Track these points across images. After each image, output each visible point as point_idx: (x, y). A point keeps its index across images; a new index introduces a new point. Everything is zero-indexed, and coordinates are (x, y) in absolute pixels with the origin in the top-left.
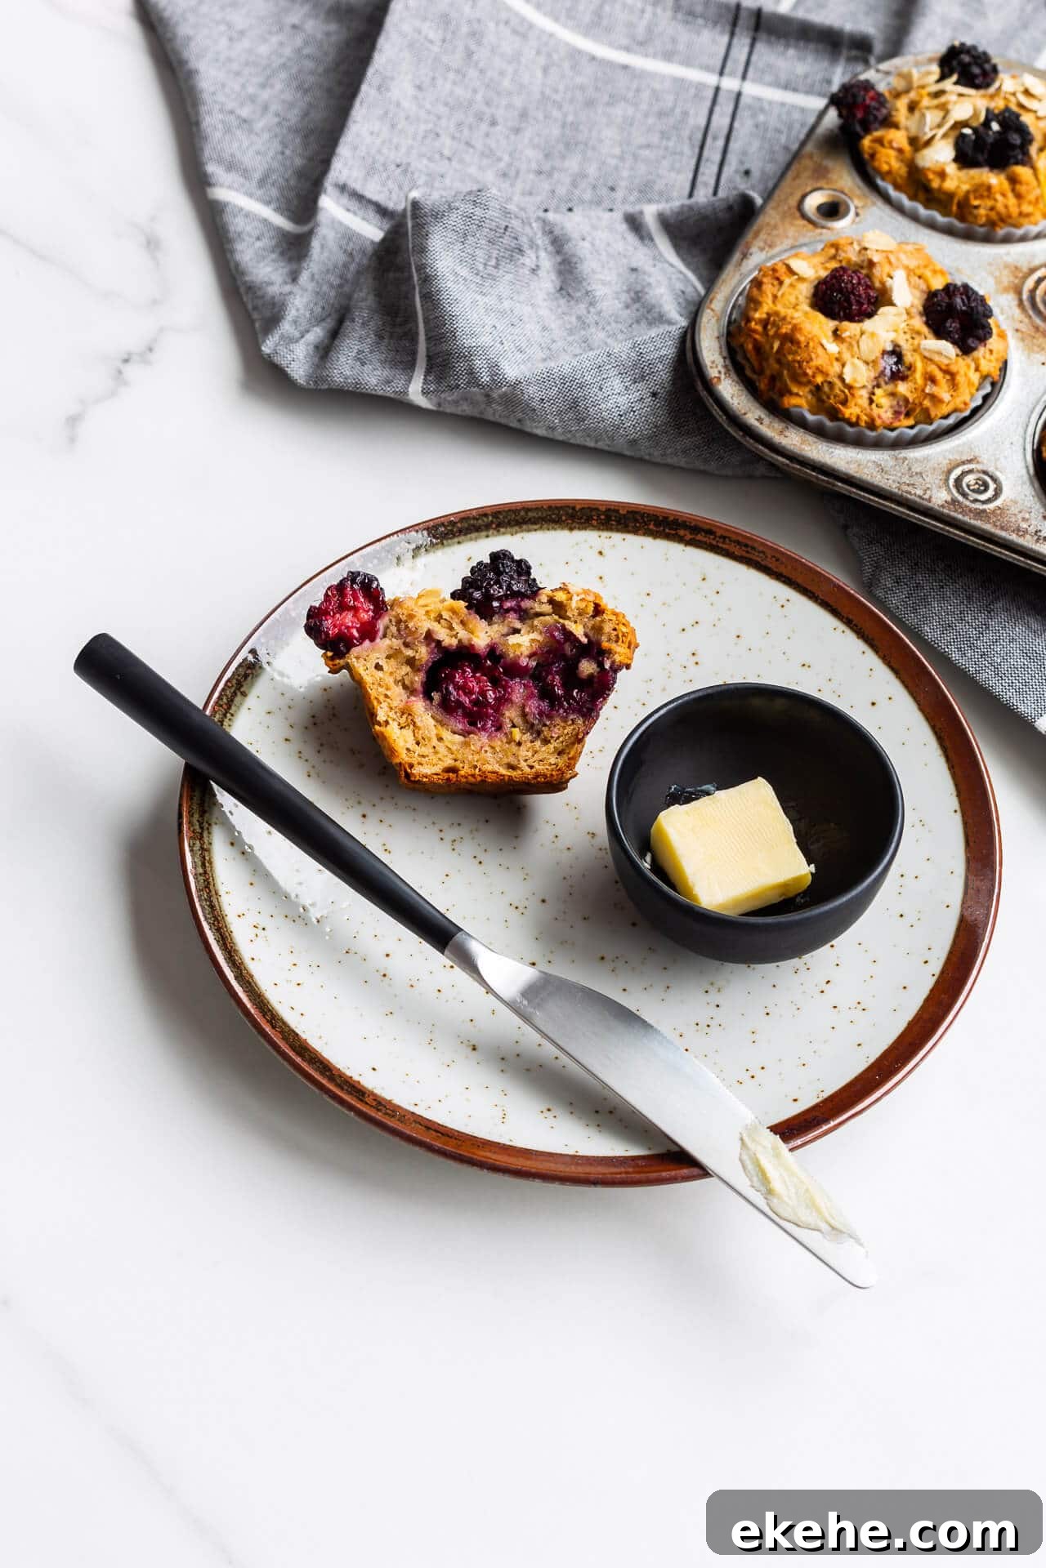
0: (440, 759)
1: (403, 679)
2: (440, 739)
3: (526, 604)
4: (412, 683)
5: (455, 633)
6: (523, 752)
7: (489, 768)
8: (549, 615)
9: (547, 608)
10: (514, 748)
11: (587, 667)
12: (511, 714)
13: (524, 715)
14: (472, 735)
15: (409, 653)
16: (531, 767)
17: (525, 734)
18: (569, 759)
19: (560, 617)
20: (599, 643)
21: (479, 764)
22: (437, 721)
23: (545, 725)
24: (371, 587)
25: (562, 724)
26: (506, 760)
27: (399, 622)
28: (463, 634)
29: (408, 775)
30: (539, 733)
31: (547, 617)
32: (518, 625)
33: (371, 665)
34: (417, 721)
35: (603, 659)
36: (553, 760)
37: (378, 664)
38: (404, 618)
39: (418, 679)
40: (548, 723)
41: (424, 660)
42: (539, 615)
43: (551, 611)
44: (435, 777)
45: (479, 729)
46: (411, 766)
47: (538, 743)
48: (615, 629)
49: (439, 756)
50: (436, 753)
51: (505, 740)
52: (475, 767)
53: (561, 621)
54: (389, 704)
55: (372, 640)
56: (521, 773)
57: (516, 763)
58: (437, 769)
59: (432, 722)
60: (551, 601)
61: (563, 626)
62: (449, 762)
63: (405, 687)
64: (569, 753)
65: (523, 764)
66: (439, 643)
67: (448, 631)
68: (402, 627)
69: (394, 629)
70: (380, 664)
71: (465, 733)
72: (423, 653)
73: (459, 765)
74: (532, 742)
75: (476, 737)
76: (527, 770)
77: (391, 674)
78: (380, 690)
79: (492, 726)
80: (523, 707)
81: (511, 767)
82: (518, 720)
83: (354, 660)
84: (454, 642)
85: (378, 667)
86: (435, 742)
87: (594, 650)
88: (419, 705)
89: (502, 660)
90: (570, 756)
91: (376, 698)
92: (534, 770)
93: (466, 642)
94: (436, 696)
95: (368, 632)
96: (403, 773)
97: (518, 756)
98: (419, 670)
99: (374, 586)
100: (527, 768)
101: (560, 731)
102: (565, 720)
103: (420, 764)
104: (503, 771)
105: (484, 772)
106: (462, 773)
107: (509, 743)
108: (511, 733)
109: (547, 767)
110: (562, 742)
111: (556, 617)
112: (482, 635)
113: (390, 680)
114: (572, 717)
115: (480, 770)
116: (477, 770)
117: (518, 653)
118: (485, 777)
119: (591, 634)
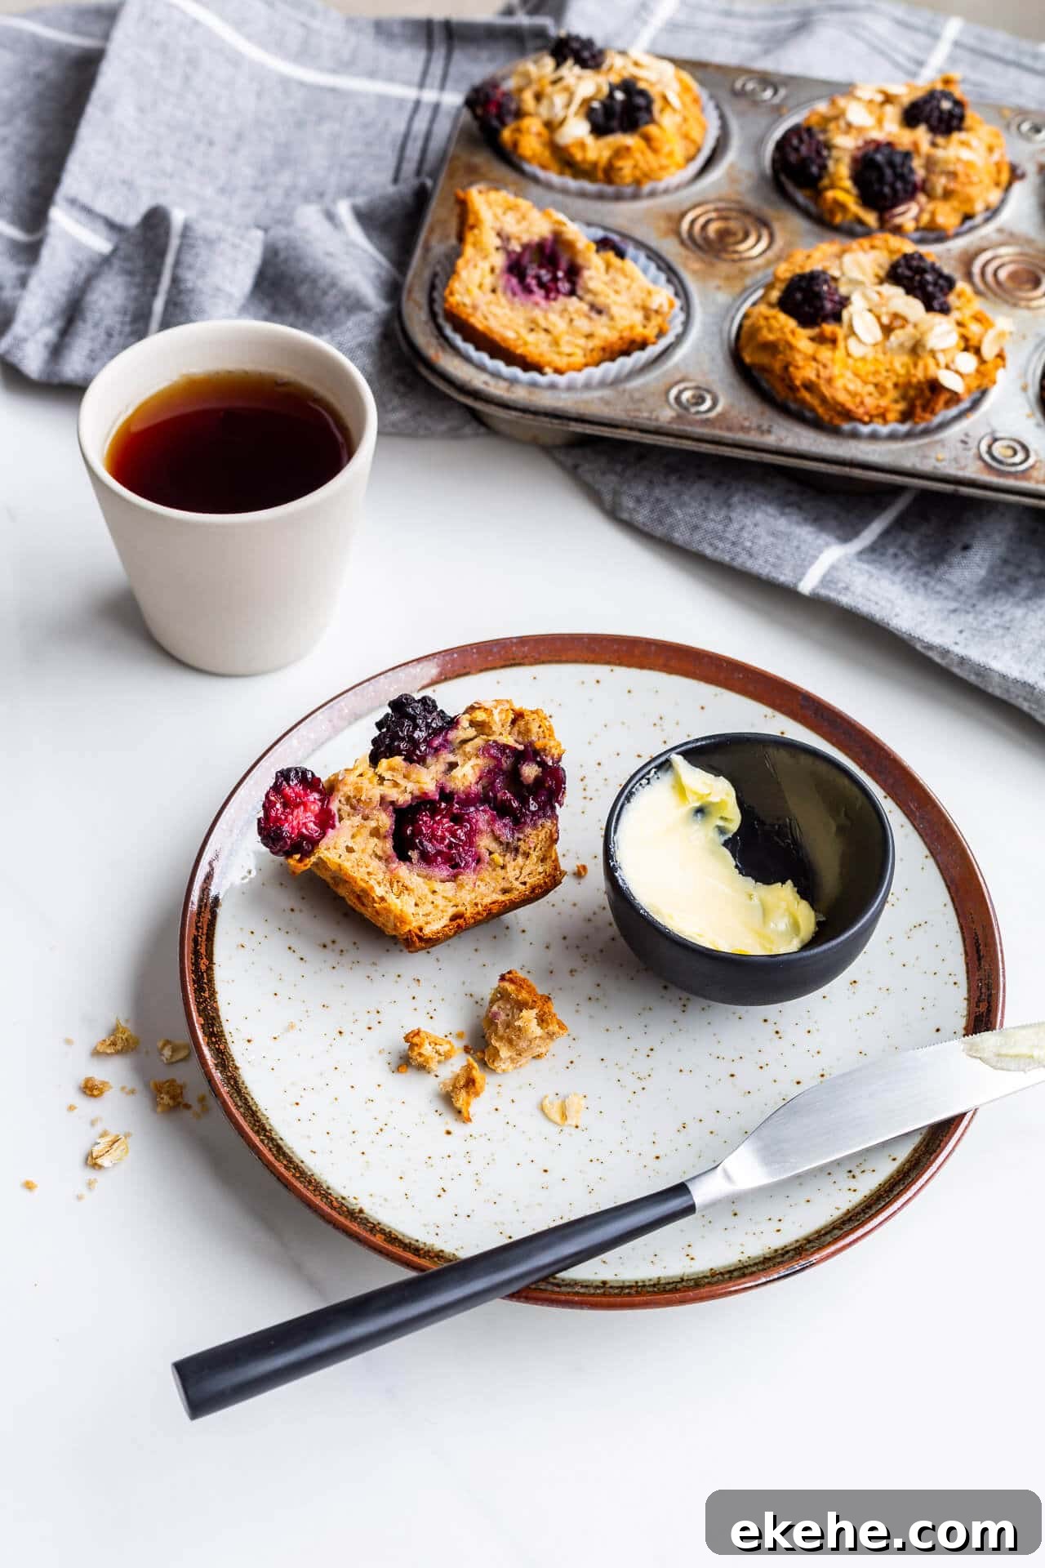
0: (442, 911)
1: (374, 851)
2: (434, 892)
3: (452, 735)
4: (384, 852)
5: (403, 788)
6: (512, 873)
7: (487, 901)
8: (475, 737)
9: (471, 732)
10: (501, 872)
11: (530, 771)
12: (485, 843)
13: (497, 839)
14: (460, 877)
15: (373, 824)
16: (524, 883)
17: (504, 856)
18: (553, 862)
19: (488, 735)
20: (531, 744)
21: (478, 900)
22: (425, 877)
23: (519, 839)
24: (307, 778)
25: (535, 832)
26: (499, 888)
27: (348, 799)
28: (410, 786)
29: (420, 938)
30: (517, 850)
31: (476, 740)
32: (451, 758)
33: (342, 850)
34: (407, 883)
35: (541, 758)
36: (541, 869)
37: (347, 847)
38: (352, 794)
39: (389, 845)
40: (521, 836)
41: (388, 826)
42: (465, 741)
43: (475, 733)
44: (446, 929)
45: (463, 868)
46: (421, 929)
47: (520, 859)
48: (540, 727)
49: (441, 908)
50: (436, 907)
51: (490, 869)
52: (476, 904)
53: (490, 738)
54: (375, 879)
55: (333, 827)
56: (517, 893)
57: (509, 885)
58: (445, 921)
59: (420, 880)
60: (472, 724)
61: (495, 742)
62: (451, 911)
63: (380, 858)
64: (551, 857)
65: (516, 884)
66: (392, 803)
67: (396, 789)
68: (355, 804)
69: (347, 808)
70: (350, 845)
71: (454, 878)
72: (385, 821)
73: (461, 909)
74: (514, 860)
75: (464, 877)
76: (522, 887)
77: (363, 851)
78: (361, 870)
79: (473, 861)
80: (492, 831)
81: (505, 891)
82: (493, 846)
83: (326, 852)
84: (408, 797)
85: (350, 850)
86: (431, 897)
87: (530, 753)
88: (403, 870)
89: (456, 796)
90: (553, 858)
91: (361, 879)
92: (528, 886)
93: (417, 793)
94: (414, 855)
95: (326, 821)
96: (415, 938)
97: (508, 879)
98: (385, 837)
99: (310, 776)
100: (521, 886)
101: (534, 837)
102: (535, 826)
103: (427, 923)
104: (502, 898)
105: (486, 906)
106: (468, 915)
107: (494, 870)
108: (493, 860)
109: (538, 877)
110: (541, 849)
111: (485, 737)
112: (427, 779)
113: (366, 858)
114: (540, 822)
115: (482, 905)
116: (480, 906)
117: (467, 784)
118: (490, 910)
119: (520, 739)
